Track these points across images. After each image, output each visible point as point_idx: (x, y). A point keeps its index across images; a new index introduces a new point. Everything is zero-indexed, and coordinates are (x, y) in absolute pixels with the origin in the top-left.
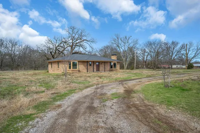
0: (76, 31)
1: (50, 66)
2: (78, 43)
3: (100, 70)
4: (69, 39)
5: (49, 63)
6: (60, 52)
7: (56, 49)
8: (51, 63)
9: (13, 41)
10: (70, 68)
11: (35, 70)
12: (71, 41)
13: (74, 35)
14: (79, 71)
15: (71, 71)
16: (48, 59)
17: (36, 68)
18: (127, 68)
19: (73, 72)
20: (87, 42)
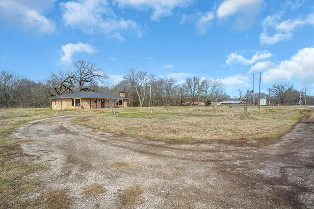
0: (86, 65)
1: (53, 103)
2: (88, 78)
3: (105, 106)
4: (78, 74)
5: (53, 100)
6: (66, 88)
7: (62, 84)
8: (55, 100)
9: (6, 73)
10: (73, 104)
11: (36, 107)
12: (80, 76)
13: (83, 69)
14: (83, 107)
15: (74, 108)
16: (52, 95)
17: (38, 105)
18: (143, 106)
19: (76, 108)
20: (98, 77)
